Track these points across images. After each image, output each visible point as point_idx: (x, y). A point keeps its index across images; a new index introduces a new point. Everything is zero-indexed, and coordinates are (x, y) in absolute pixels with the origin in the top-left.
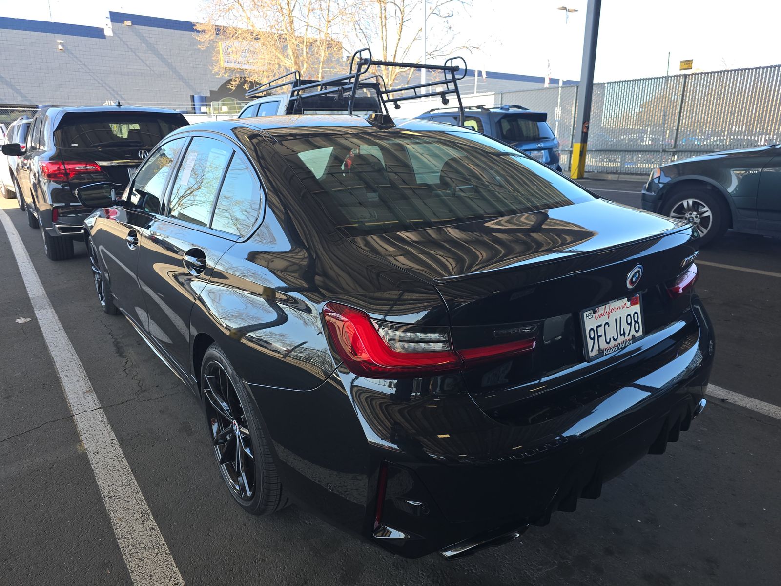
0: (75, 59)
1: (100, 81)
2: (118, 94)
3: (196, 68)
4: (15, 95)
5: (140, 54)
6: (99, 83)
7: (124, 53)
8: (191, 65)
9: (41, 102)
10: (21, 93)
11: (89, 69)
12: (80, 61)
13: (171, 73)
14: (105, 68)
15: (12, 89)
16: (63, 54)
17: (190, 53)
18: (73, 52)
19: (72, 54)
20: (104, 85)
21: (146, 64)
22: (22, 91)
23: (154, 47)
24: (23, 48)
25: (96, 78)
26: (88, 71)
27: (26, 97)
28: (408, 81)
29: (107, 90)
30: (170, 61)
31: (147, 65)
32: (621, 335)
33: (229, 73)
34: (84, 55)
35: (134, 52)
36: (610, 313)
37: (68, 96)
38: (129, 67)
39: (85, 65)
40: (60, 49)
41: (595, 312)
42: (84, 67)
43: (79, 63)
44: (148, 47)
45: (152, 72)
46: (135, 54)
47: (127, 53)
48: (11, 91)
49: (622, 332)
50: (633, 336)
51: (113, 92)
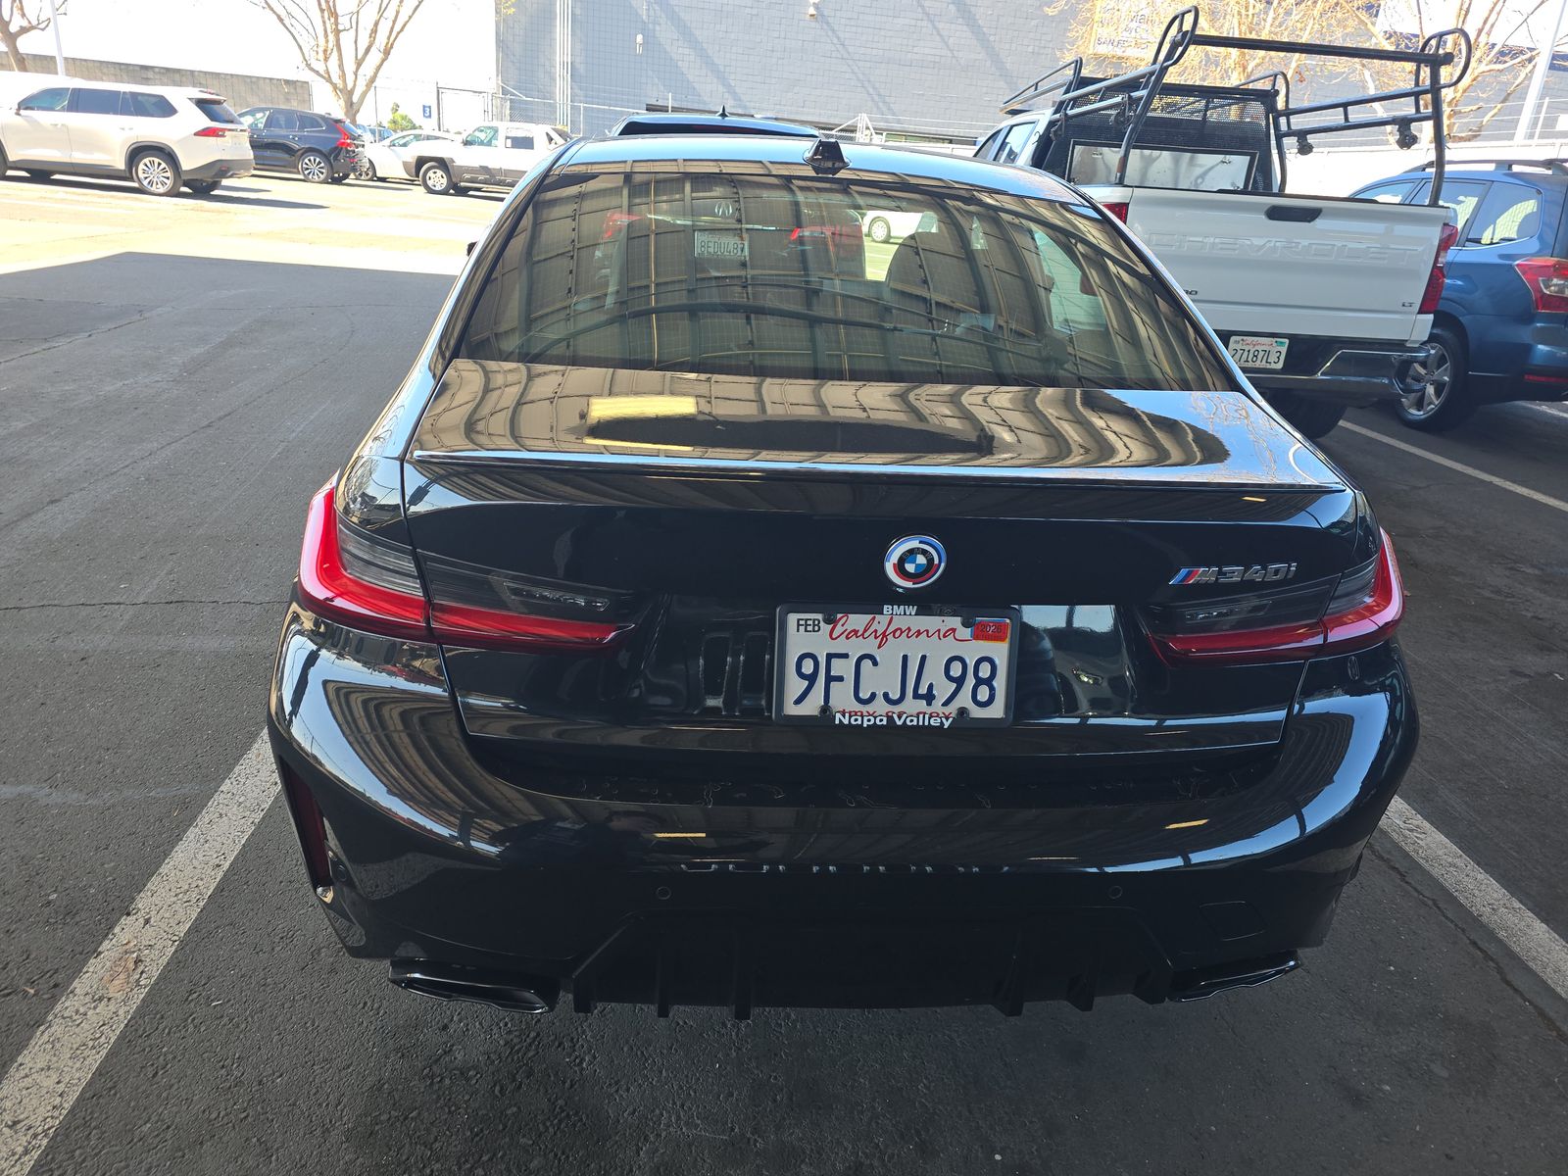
0: (830, 33)
1: (861, 77)
2: (884, 102)
3: (1038, 54)
4: (726, 95)
5: (940, 26)
6: (858, 80)
7: (913, 22)
8: (1030, 49)
9: (761, 110)
10: (735, 93)
11: (848, 53)
12: (838, 38)
13: (988, 63)
14: (875, 52)
15: (724, 85)
16: (813, 24)
17: (1034, 23)
18: (831, 20)
19: (828, 23)
20: (866, 84)
21: (946, 44)
22: (738, 90)
23: (970, 12)
24: (755, 12)
25: (856, 70)
26: (846, 56)
27: (740, 100)
28: (1509, 94)
29: (869, 94)
30: (992, 38)
31: (948, 46)
32: (916, 696)
33: (1095, 65)
34: (846, 25)
35: (932, 21)
36: (890, 637)
37: (804, 101)
38: (915, 50)
39: (843, 45)
40: (811, 15)
41: (830, 620)
42: (840, 48)
43: (835, 41)
44: (958, 11)
45: (954, 61)
46: (933, 25)
47: (919, 23)
48: (721, 88)
49: (923, 690)
50: (962, 711)
51: (876, 98)
